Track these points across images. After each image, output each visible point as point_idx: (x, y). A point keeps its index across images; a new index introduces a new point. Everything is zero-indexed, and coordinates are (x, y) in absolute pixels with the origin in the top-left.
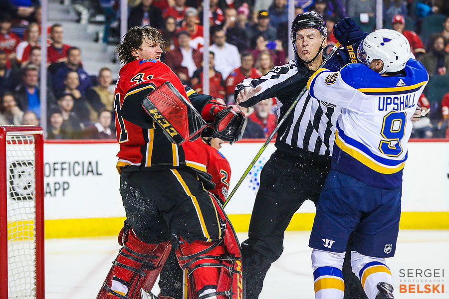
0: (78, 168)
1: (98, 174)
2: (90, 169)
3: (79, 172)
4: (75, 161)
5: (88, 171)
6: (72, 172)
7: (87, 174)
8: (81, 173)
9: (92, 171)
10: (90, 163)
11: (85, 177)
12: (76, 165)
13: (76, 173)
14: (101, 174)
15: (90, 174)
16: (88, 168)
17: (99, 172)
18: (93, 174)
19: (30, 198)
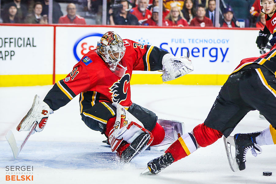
0: (21, 42)
1: (33, 46)
2: (28, 43)
3: (21, 45)
4: (19, 37)
5: (27, 44)
6: (17, 44)
7: (26, 46)
8: (23, 45)
9: (30, 44)
10: (29, 39)
11: (25, 48)
12: (20, 40)
13: (20, 45)
14: (35, 46)
15: (29, 46)
16: (27, 42)
17: (34, 45)
18: (31, 46)
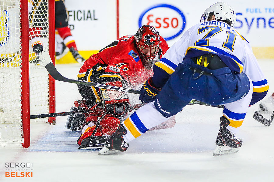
0: (81, 15)
1: (95, 19)
3: (81, 18)
4: (79, 10)
5: (88, 17)
6: (76, 17)
7: (87, 19)
8: (83, 19)
9: (91, 17)
10: (89, 11)
11: (85, 21)
12: (79, 13)
13: (79, 18)
14: (97, 19)
15: (89, 19)
16: (88, 15)
18: (91, 20)
19: (45, 36)
